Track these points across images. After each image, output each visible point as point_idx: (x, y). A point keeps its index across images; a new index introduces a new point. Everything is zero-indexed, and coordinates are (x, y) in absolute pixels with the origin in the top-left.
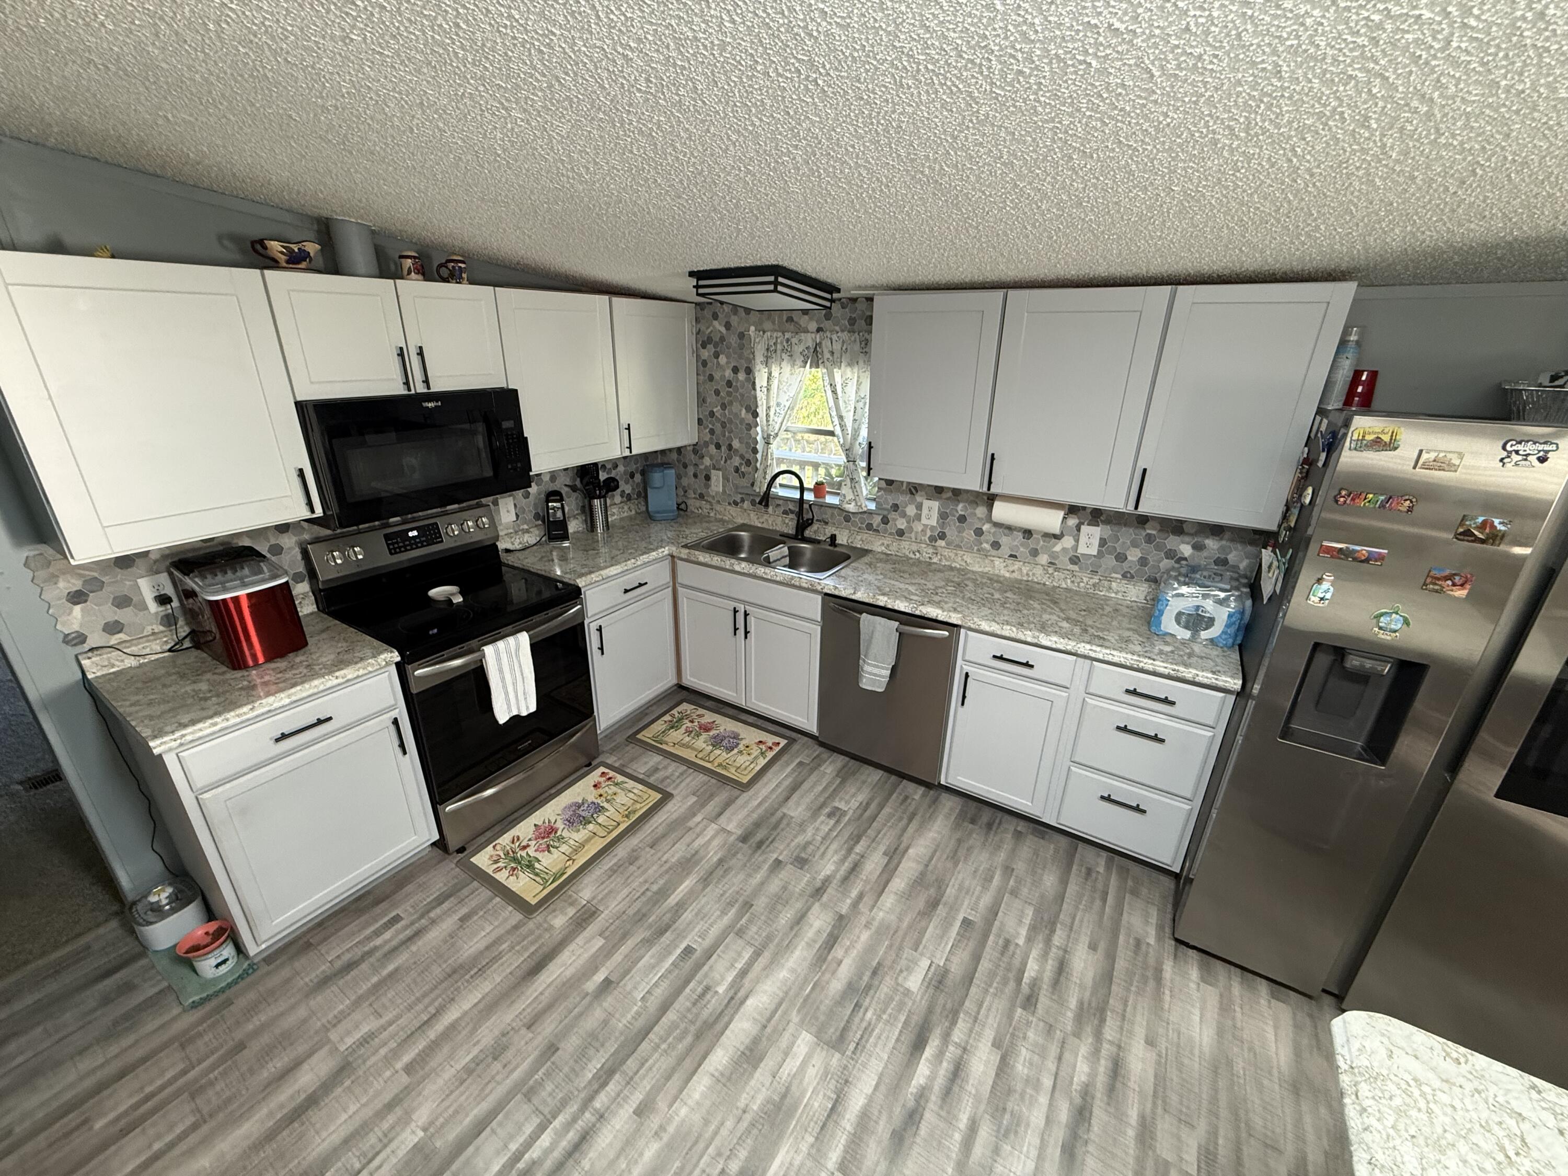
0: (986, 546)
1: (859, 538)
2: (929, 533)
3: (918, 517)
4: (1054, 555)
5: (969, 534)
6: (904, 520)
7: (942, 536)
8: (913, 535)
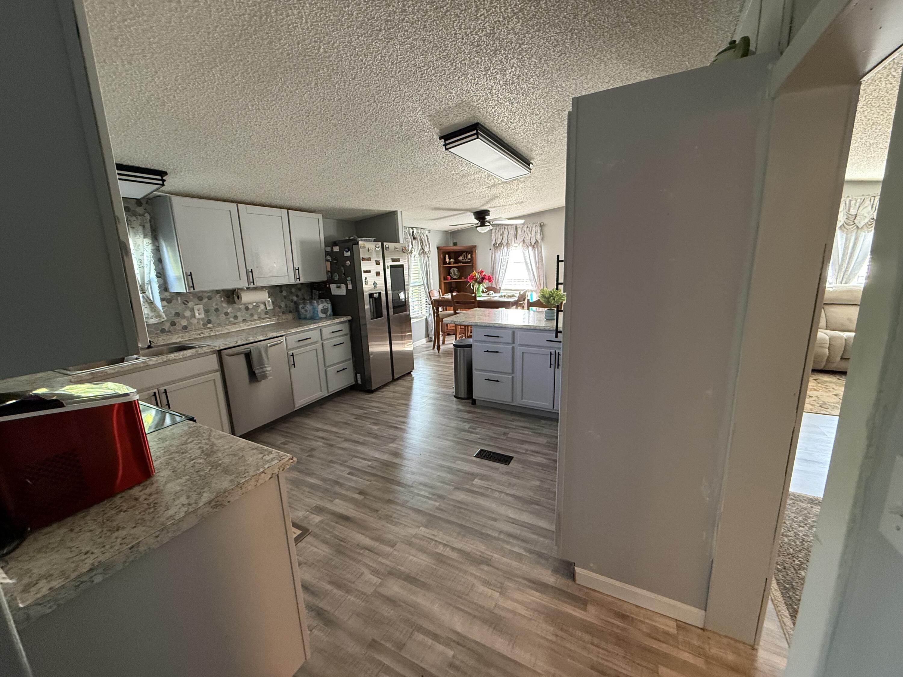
0: (232, 319)
1: (161, 339)
2: (202, 323)
3: (194, 316)
4: (259, 314)
5: (222, 317)
6: (185, 320)
7: (209, 322)
8: (193, 327)
